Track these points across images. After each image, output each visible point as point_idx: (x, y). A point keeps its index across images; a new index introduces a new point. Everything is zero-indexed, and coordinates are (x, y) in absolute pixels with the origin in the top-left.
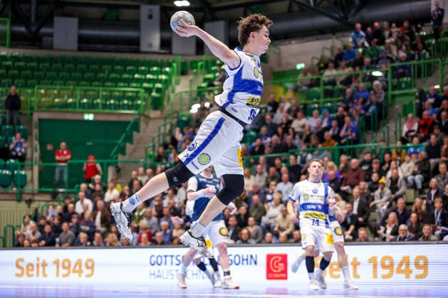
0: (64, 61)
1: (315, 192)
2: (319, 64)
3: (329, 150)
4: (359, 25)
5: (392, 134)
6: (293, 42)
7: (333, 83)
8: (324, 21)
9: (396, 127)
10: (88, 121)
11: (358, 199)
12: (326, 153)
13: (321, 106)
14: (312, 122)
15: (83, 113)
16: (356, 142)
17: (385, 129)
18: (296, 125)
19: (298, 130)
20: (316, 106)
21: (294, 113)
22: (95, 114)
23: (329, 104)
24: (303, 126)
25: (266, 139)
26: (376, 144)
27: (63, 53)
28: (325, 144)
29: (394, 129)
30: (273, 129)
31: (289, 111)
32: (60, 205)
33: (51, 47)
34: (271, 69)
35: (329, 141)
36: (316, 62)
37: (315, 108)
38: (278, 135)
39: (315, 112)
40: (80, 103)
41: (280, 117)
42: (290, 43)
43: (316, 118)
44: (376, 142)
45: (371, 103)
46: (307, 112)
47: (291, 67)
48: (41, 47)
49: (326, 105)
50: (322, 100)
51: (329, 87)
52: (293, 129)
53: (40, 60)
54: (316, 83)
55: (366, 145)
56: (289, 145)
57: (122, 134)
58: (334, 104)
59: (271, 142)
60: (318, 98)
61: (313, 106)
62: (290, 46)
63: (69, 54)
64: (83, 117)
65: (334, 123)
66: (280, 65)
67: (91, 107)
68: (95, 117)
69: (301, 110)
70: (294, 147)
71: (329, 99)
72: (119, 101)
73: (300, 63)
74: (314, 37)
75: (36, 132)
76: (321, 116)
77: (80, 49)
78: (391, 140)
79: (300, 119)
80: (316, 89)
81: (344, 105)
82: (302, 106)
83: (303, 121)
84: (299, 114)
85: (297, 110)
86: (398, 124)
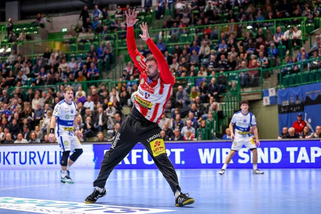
2: (75, 29)
4: (96, 6)
5: (118, 73)
6: (60, 15)
7: (84, 41)
9: (120, 68)
12: (79, 84)
13: (77, 55)
14: (71, 65)
17: (114, 70)
18: (61, 66)
19: (63, 70)
20: (74, 55)
21: (60, 59)
23: (81, 54)
24: (66, 68)
25: (44, 75)
26: (108, 80)
28: (79, 78)
29: (119, 70)
30: (47, 68)
31: (58, 57)
34: (47, 31)
35: (81, 77)
36: (74, 28)
37: (72, 57)
38: (51, 73)
39: (73, 59)
42: (59, 16)
43: (73, 62)
44: (108, 78)
46: (68, 59)
47: (58, 31)
49: (79, 55)
50: (77, 52)
51: (82, 44)
52: (60, 69)
54: (72, 41)
55: (104, 80)
56: (57, 80)
58: (84, 55)
59: (46, 78)
60: (75, 50)
61: (71, 55)
62: (58, 18)
65: (84, 66)
66: (52, 29)
69: (65, 58)
71: (81, 51)
73: (64, 28)
74: (72, 13)
76: (77, 62)
78: (117, 77)
79: (64, 63)
80: (74, 45)
82: (64, 56)
83: (66, 65)
84: (63, 60)
86: (121, 67)
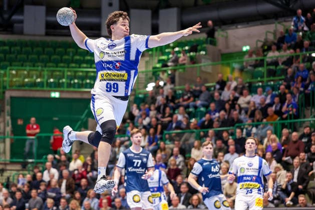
0: (33, 45)
1: (250, 165)
2: (263, 47)
3: (271, 124)
4: (300, 11)
6: (239, 27)
7: (275, 63)
8: (267, 7)
10: (55, 99)
11: (298, 169)
12: (269, 127)
13: (265, 84)
14: (256, 99)
15: (50, 91)
16: (297, 116)
18: (242, 101)
19: (244, 105)
20: (260, 84)
21: (240, 90)
22: (61, 92)
23: (272, 83)
24: (248, 103)
25: (214, 114)
26: (314, 119)
27: (32, 38)
28: (268, 118)
30: (221, 105)
31: (236, 89)
32: (29, 174)
33: (21, 33)
34: (220, 50)
35: (272, 116)
36: (260, 44)
37: (259, 86)
38: (226, 111)
39: (260, 90)
40: (47, 83)
41: (227, 94)
42: (237, 28)
43: (260, 95)
45: (311, 82)
46: (252, 90)
47: (237, 50)
48: (12, 32)
49: (269, 83)
50: (265, 79)
51: (272, 67)
52: (239, 105)
53: (12, 44)
54: (260, 63)
55: (306, 120)
56: (236, 120)
57: (85, 111)
58: (276, 83)
59: (219, 117)
60: (262, 77)
61: (257, 85)
62: (237, 30)
63: (38, 38)
64: (50, 95)
65: (277, 100)
66: (227, 47)
67: (57, 86)
68: (60, 95)
69: (247, 88)
70: (240, 121)
71: (272, 78)
72: (82, 81)
73: (246, 45)
74: (259, 22)
75: (8, 108)
76: (265, 93)
77: (47, 34)
79: (246, 96)
80: (260, 69)
81: (285, 83)
82: (247, 85)
83: (249, 98)
84: (245, 92)
85: (243, 88)
